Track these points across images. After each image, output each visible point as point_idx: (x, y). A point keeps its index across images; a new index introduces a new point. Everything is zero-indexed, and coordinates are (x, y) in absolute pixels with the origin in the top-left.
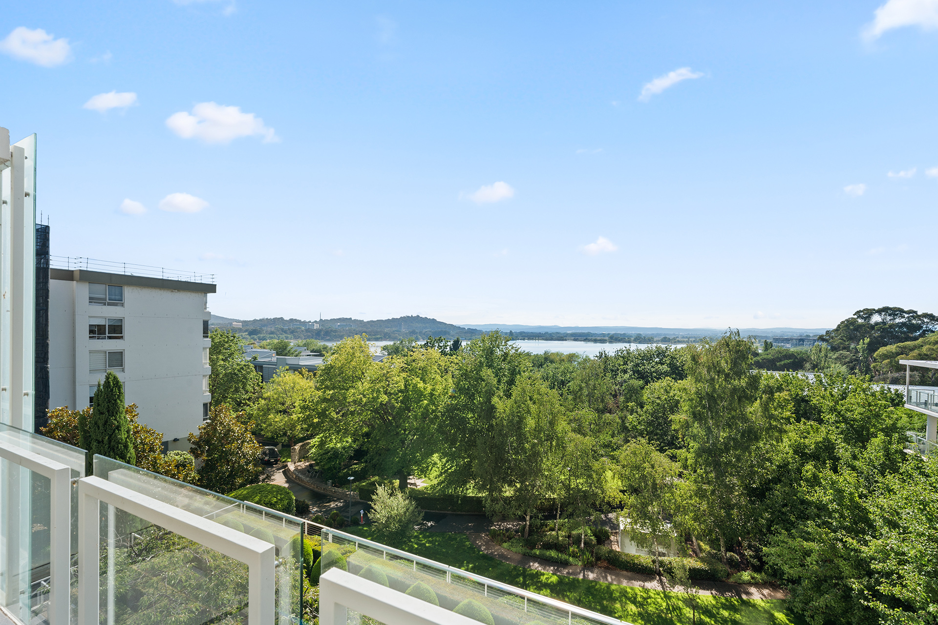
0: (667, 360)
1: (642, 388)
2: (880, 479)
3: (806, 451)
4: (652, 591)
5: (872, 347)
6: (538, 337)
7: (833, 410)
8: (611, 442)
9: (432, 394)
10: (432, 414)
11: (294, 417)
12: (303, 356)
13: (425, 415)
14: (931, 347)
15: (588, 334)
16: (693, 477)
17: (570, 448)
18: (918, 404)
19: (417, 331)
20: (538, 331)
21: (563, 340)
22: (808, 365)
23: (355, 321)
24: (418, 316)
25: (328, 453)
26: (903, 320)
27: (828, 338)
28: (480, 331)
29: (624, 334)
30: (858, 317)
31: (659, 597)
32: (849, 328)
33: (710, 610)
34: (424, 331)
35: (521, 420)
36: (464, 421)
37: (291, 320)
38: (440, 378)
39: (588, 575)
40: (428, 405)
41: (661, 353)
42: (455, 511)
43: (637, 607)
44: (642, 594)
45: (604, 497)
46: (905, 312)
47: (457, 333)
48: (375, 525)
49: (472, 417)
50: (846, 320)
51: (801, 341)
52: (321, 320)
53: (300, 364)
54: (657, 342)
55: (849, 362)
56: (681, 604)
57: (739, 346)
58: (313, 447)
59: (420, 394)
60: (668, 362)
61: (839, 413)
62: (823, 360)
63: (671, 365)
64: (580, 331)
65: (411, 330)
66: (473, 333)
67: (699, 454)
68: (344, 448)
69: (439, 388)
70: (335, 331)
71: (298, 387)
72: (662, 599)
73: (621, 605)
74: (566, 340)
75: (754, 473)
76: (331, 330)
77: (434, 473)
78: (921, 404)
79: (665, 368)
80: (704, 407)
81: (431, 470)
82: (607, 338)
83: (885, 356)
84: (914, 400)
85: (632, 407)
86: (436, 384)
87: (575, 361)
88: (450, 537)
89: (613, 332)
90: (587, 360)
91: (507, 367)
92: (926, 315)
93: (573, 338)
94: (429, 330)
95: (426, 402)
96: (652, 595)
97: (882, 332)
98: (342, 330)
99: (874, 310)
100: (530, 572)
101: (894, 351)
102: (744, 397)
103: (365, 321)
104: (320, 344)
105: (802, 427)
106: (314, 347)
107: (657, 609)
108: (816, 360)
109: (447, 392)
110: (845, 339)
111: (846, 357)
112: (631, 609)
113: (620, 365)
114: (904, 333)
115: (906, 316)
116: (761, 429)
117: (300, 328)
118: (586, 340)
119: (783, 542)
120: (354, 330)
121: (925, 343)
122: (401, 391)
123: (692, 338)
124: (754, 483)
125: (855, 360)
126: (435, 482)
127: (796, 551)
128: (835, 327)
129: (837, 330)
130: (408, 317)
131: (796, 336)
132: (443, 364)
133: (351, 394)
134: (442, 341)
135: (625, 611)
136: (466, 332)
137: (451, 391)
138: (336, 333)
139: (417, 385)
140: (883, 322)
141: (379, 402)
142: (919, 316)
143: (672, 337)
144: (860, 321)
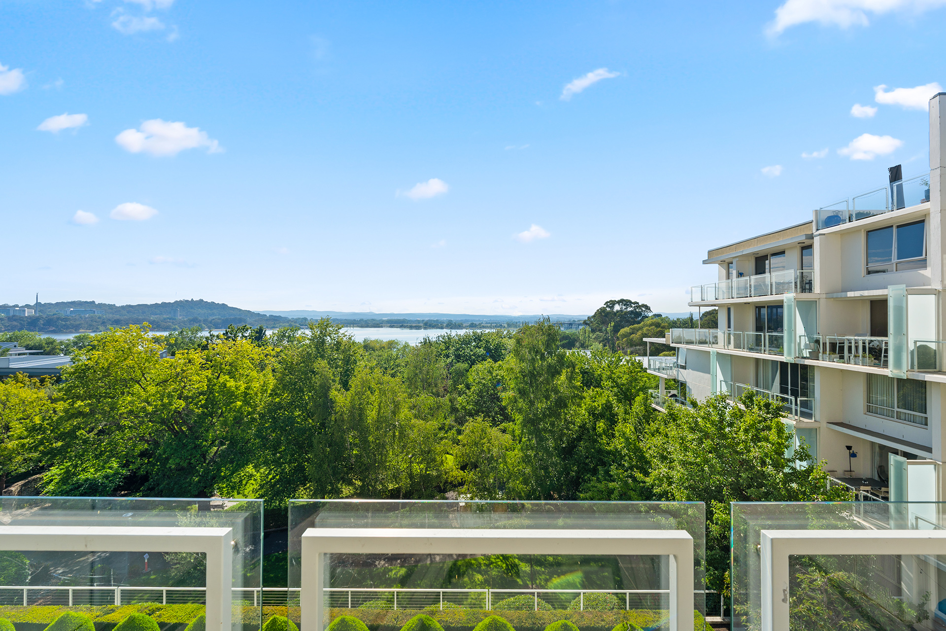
0: (483, 344)
1: (467, 371)
2: (647, 426)
3: (596, 412)
4: (492, 557)
5: (616, 329)
6: (353, 324)
7: (610, 378)
9: (246, 394)
10: (247, 416)
12: (11, 355)
13: (238, 421)
14: (648, 328)
15: (404, 321)
16: (519, 446)
17: (413, 434)
18: (655, 370)
19: (200, 318)
20: (352, 318)
21: (379, 327)
22: (577, 344)
23: (100, 305)
25: (80, 486)
26: (632, 309)
27: (589, 322)
28: (285, 318)
29: (437, 320)
30: (607, 307)
31: (498, 560)
32: (602, 315)
33: (539, 559)
34: (210, 318)
35: (362, 411)
36: (291, 420)
39: (435, 558)
40: (241, 407)
41: (478, 338)
42: (279, 527)
43: (482, 575)
44: (485, 562)
45: (447, 478)
46: (632, 303)
48: (175, 568)
49: (299, 415)
50: (600, 309)
51: (570, 325)
52: (38, 303)
53: (10, 366)
54: (466, 328)
55: (602, 341)
56: (516, 561)
57: (550, 330)
58: (48, 483)
59: (230, 395)
60: (484, 346)
61: (613, 380)
62: (587, 339)
63: (487, 349)
64: (396, 318)
65: (191, 318)
66: (276, 320)
67: (525, 423)
68: (107, 477)
69: (256, 385)
70: (65, 320)
71: (14, 401)
72: (502, 561)
73: (469, 578)
74: (382, 327)
75: (563, 435)
76: (58, 319)
77: (252, 486)
78: (656, 369)
79: (481, 351)
80: (526, 383)
81: (245, 485)
82: (421, 325)
83: (624, 336)
84: (652, 367)
85: (462, 389)
86: (251, 381)
87: (395, 348)
88: (277, 558)
89: (427, 319)
90: (406, 346)
91: (341, 357)
92: (644, 306)
93: (389, 325)
95: (239, 403)
96: (494, 560)
97: (620, 318)
98: (77, 317)
99: (615, 301)
100: (376, 572)
101: (628, 331)
102: (554, 372)
103: (118, 305)
104: (41, 337)
105: (592, 393)
106: (29, 342)
107: (499, 572)
108: (583, 340)
109: (266, 389)
110: (599, 323)
111: (600, 337)
112: (478, 579)
113: (442, 350)
114: (632, 318)
115: (633, 305)
116: (568, 398)
118: (402, 327)
119: (594, 487)
120: (99, 318)
121: (645, 325)
122: (202, 393)
123: (493, 323)
124: (563, 443)
125: (606, 339)
127: (603, 492)
128: (593, 314)
129: (594, 316)
130: (187, 301)
131: (567, 321)
132: (256, 357)
133: (125, 403)
134: (247, 330)
135: (473, 582)
136: (267, 320)
137: (271, 387)
138: (68, 323)
139: (226, 384)
140: (621, 311)
141: (171, 410)
142: (640, 306)
143: (477, 323)
144: (608, 309)
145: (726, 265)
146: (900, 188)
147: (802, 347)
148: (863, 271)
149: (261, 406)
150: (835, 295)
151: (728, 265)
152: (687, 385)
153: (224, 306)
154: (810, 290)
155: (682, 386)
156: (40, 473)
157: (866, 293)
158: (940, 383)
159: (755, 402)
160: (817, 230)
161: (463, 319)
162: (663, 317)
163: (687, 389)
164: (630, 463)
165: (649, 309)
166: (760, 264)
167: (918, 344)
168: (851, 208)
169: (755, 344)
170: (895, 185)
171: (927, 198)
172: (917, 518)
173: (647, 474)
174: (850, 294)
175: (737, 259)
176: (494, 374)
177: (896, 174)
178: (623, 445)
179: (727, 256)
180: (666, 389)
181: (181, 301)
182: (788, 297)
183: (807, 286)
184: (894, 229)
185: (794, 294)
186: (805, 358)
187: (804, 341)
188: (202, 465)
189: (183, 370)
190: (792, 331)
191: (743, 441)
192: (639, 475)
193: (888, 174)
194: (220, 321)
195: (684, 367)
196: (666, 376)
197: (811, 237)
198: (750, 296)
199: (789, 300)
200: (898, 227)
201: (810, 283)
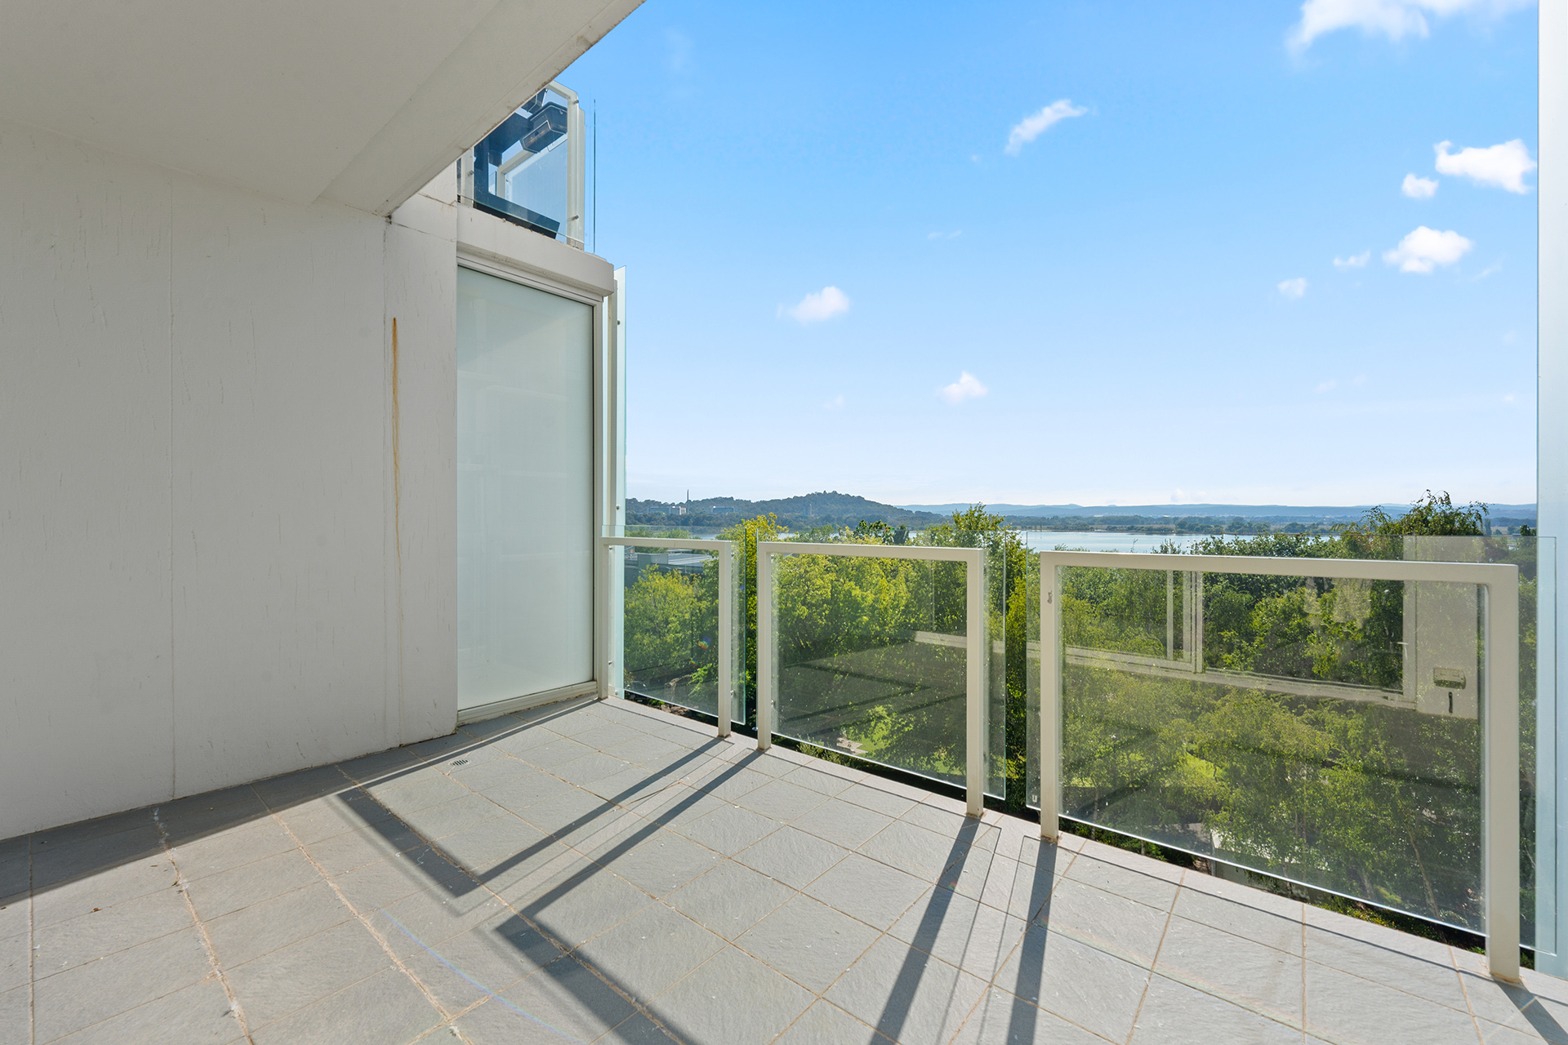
1: (1251, 607)
6: (1041, 524)
8: (1191, 698)
9: (874, 608)
10: (874, 637)
11: (670, 638)
12: (671, 552)
15: (1135, 519)
19: (831, 516)
20: (1039, 515)
23: (739, 501)
24: (835, 493)
28: (937, 515)
29: (1208, 519)
34: (845, 516)
37: (647, 502)
38: (885, 583)
40: (868, 623)
47: (898, 520)
52: (689, 501)
53: (670, 563)
59: (855, 606)
64: (1120, 514)
65: (824, 516)
66: (925, 519)
69: (886, 599)
70: (710, 518)
71: (671, 596)
74: (1092, 530)
76: (704, 517)
77: (880, 731)
81: (874, 728)
82: (1172, 526)
85: (1230, 639)
86: (880, 591)
89: (1185, 516)
93: (1106, 526)
94: (852, 514)
95: (865, 618)
98: (719, 516)
103: (753, 502)
109: (898, 605)
117: (659, 514)
118: (1132, 530)
120: (737, 516)
122: (825, 601)
123: (1352, 523)
126: (882, 745)
130: (819, 494)
136: (913, 518)
137: (904, 602)
138: (712, 522)
139: (851, 593)
141: (794, 617)
143: (1307, 524)
149: (890, 625)
153: (860, 500)
156: (690, 674)
161: (1272, 515)
181: (813, 494)
188: (827, 692)
189: (806, 572)
194: (855, 520)
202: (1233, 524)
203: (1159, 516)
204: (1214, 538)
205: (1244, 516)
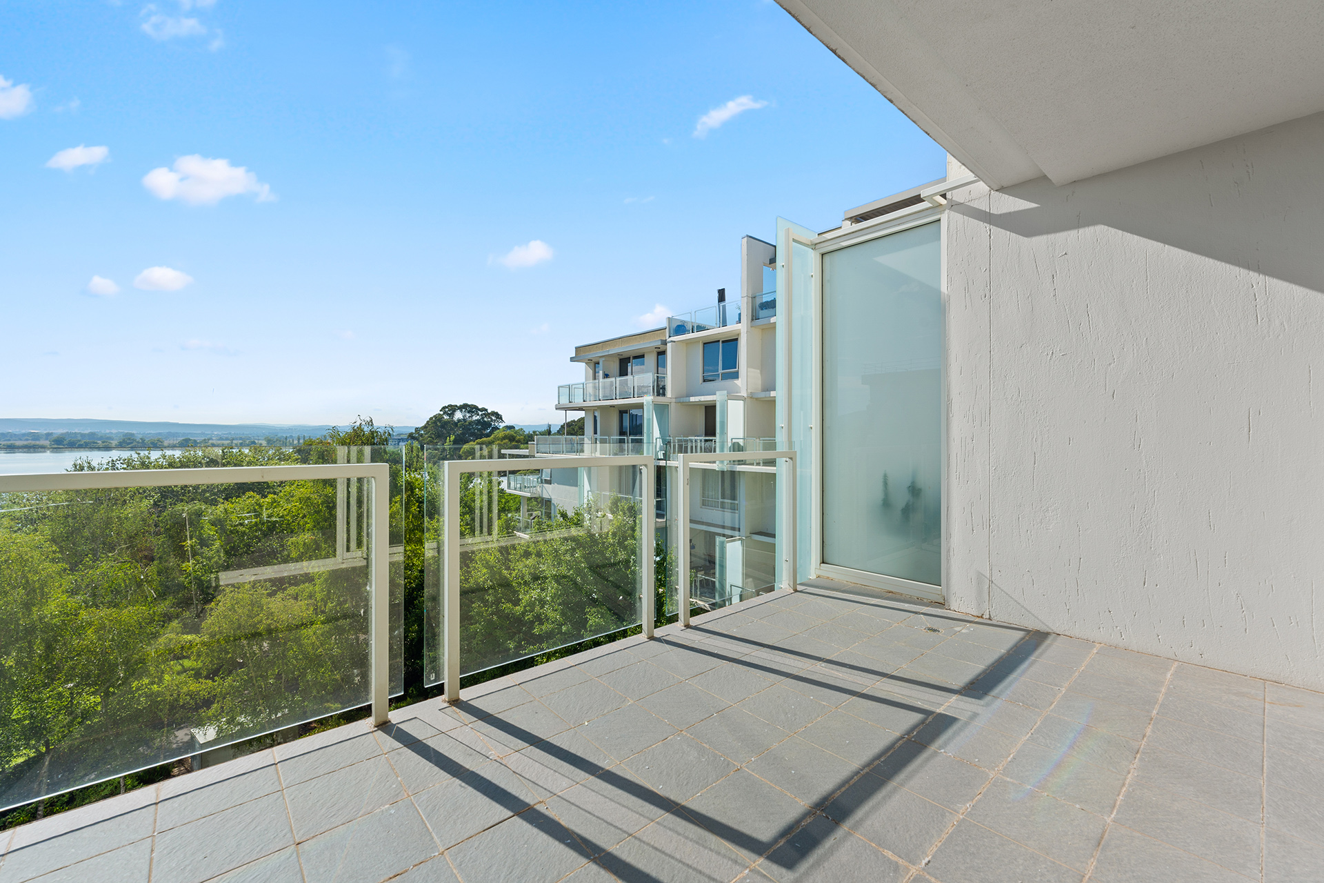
5: (457, 445)
14: (499, 442)
18: (516, 489)
26: (478, 417)
27: (417, 435)
30: (444, 413)
32: (437, 425)
45: (175, 700)
46: (479, 410)
50: (434, 416)
62: (415, 460)
78: (517, 487)
83: (468, 453)
84: (512, 485)
92: (494, 413)
97: (463, 429)
99: (456, 406)
101: (474, 447)
108: (409, 461)
110: (433, 436)
111: (434, 457)
114: (478, 430)
115: (480, 413)
121: (495, 439)
128: (422, 424)
129: (425, 427)
140: (464, 420)
142: (489, 414)
143: (199, 439)
144: (446, 417)
145: (592, 365)
146: (724, 307)
147: (658, 450)
148: (701, 379)
150: (682, 400)
151: (594, 364)
152: (553, 502)
154: (664, 394)
155: (547, 503)
157: (703, 398)
158: (744, 472)
159: (620, 508)
160: (670, 337)
162: (517, 428)
163: (553, 507)
164: (495, 596)
165: (501, 418)
166: (624, 365)
167: (734, 441)
168: (693, 321)
169: (618, 450)
170: (722, 304)
171: (739, 321)
172: (731, 586)
173: (517, 602)
174: (692, 399)
175: (604, 359)
176: (265, 515)
177: (722, 295)
178: (487, 575)
179: (594, 355)
180: (528, 511)
182: (648, 399)
183: (661, 391)
184: (721, 342)
185: (652, 397)
186: (660, 460)
187: (660, 443)
190: (651, 433)
191: (611, 545)
192: (507, 606)
193: (717, 295)
195: (549, 482)
196: (528, 495)
197: (665, 343)
198: (616, 399)
199: (648, 403)
200: (723, 342)
201: (664, 388)
202: (124, 440)
203: (23, 431)
204: (139, 454)
205: (134, 432)
